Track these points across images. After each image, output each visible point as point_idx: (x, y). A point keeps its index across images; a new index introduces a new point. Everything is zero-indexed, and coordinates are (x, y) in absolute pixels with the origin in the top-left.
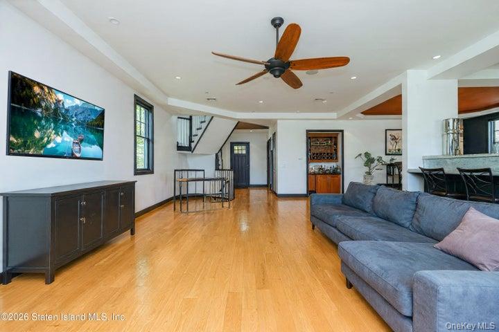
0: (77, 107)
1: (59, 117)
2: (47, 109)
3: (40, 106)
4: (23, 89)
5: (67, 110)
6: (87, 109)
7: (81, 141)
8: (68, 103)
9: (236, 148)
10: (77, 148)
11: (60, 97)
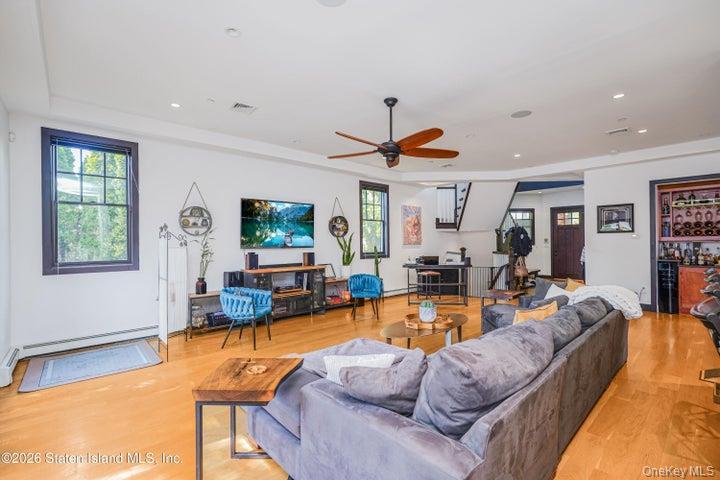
0: (287, 209)
1: (273, 219)
2: (264, 215)
3: (259, 214)
4: (249, 206)
5: (279, 213)
6: (296, 209)
7: (292, 234)
8: (280, 208)
9: (560, 216)
10: (288, 240)
11: (274, 205)
